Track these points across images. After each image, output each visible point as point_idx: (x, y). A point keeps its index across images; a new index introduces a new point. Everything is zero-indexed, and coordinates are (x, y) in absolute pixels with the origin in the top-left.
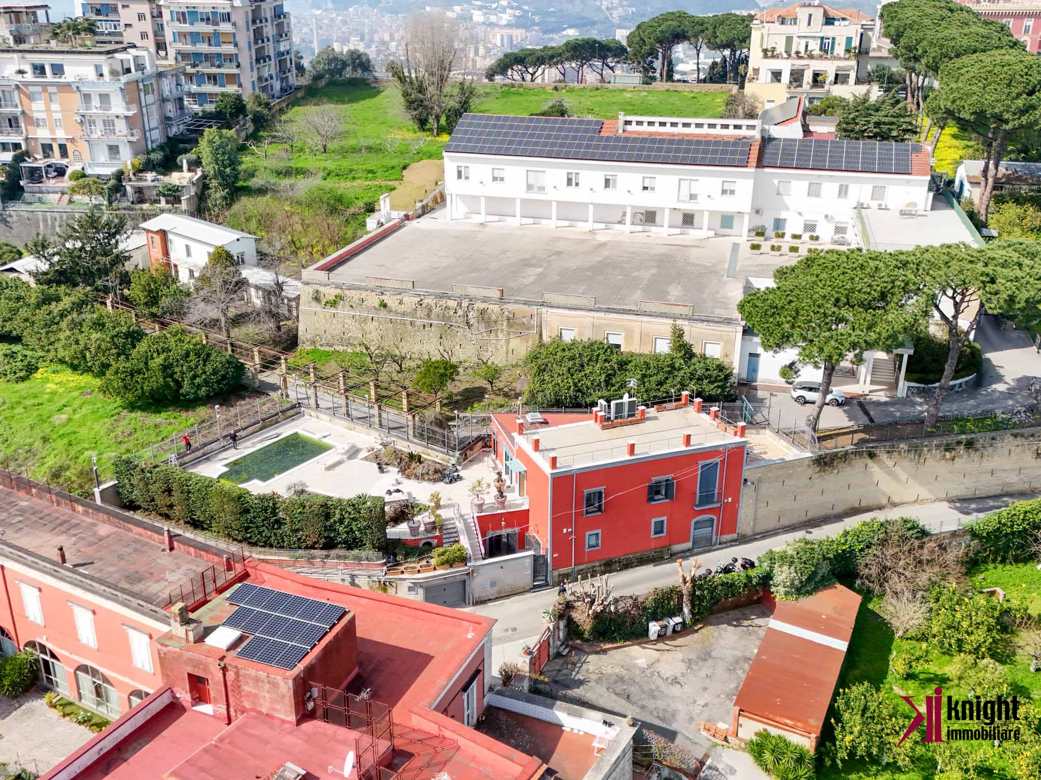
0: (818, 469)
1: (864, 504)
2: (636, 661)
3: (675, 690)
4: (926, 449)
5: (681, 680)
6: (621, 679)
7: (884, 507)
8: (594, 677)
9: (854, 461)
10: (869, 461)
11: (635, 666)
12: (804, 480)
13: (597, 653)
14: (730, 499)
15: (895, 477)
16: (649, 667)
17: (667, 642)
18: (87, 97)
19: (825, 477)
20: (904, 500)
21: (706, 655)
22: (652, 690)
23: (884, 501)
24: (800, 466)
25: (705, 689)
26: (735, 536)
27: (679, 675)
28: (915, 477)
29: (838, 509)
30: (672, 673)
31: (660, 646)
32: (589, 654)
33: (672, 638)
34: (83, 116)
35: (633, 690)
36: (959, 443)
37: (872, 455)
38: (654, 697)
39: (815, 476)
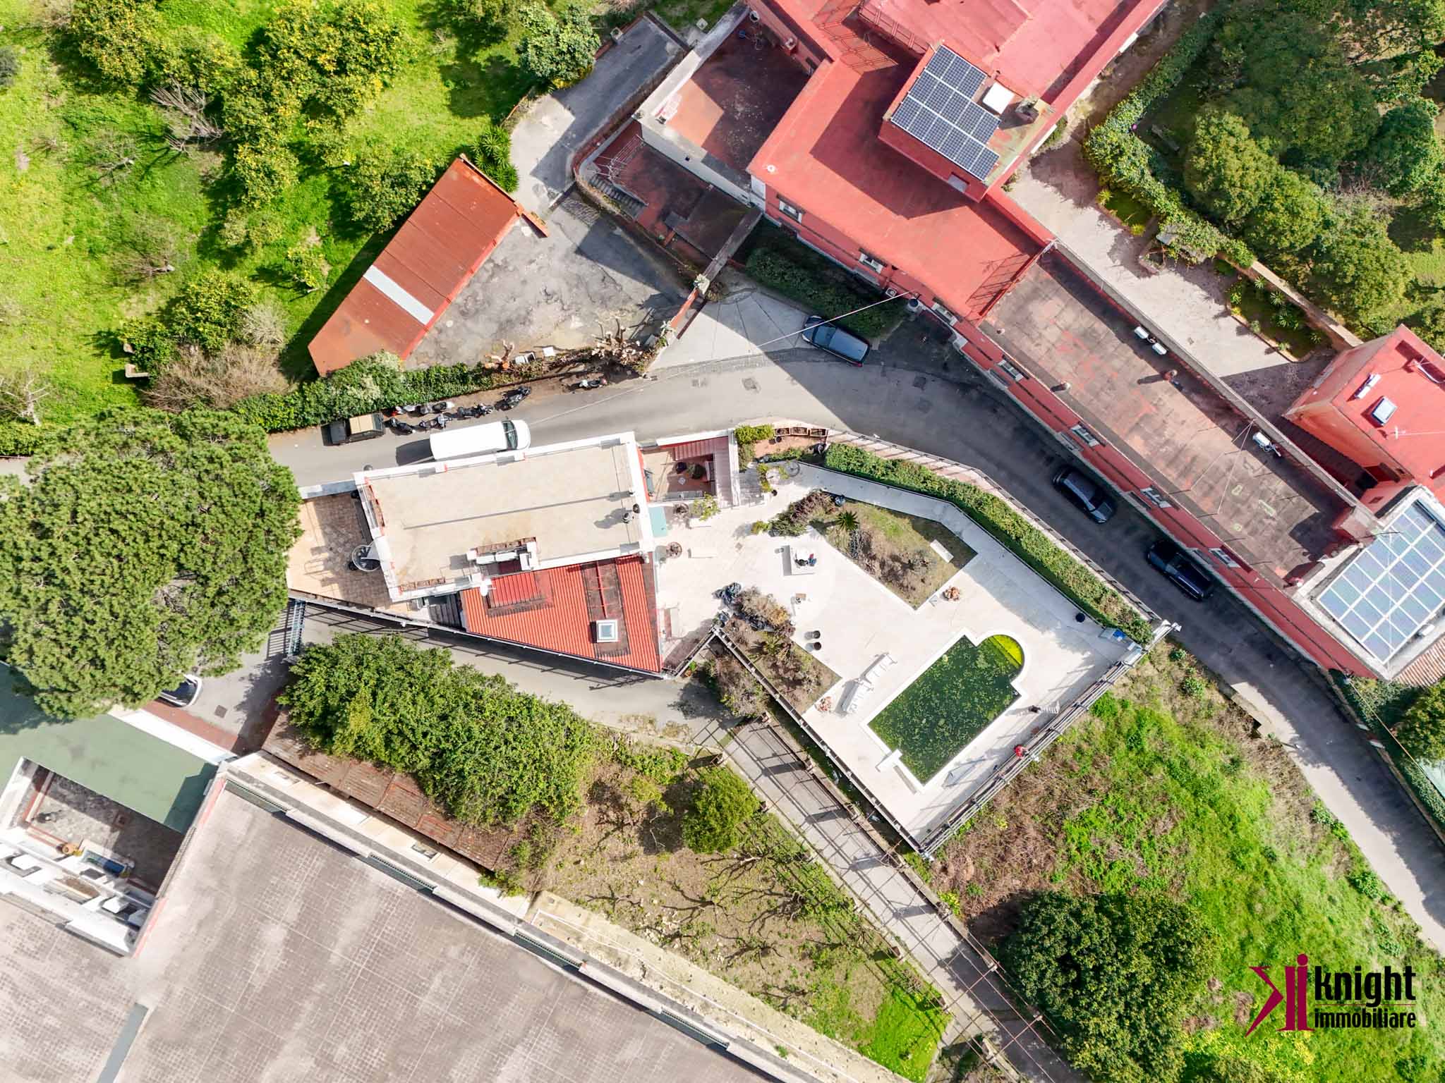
2: (581, 324)
3: (553, 285)
5: (542, 298)
6: (604, 302)
8: (631, 306)
11: (583, 319)
16: (570, 316)
21: (505, 326)
22: (577, 286)
25: (524, 282)
27: (543, 304)
30: (550, 308)
35: (596, 287)
38: (579, 278)
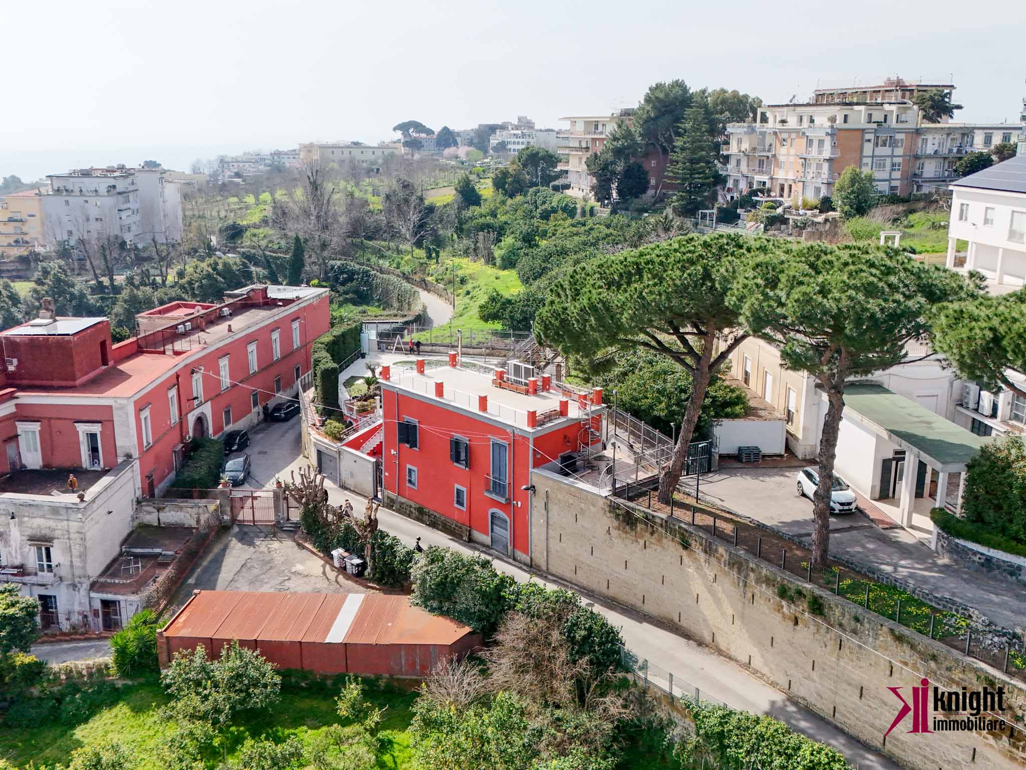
0: (616, 523)
1: (684, 623)
4: (752, 575)
6: (267, 562)
7: (707, 646)
8: (263, 549)
9: (665, 541)
10: (684, 553)
12: (601, 531)
13: (299, 545)
14: (519, 503)
15: (717, 601)
16: (294, 573)
17: (341, 577)
18: (810, 142)
19: (628, 542)
20: (733, 653)
23: (708, 638)
24: (594, 505)
26: (528, 560)
28: (743, 617)
29: (649, 608)
31: (332, 575)
32: (294, 541)
33: (348, 577)
34: (805, 159)
36: (800, 593)
37: (686, 546)
39: (614, 533)
